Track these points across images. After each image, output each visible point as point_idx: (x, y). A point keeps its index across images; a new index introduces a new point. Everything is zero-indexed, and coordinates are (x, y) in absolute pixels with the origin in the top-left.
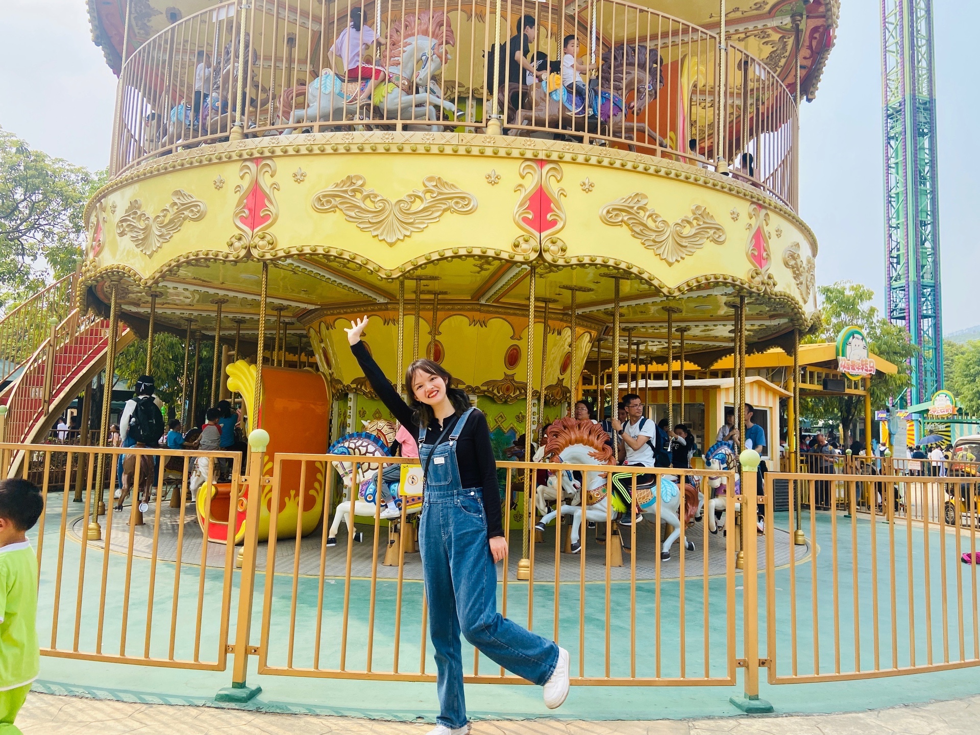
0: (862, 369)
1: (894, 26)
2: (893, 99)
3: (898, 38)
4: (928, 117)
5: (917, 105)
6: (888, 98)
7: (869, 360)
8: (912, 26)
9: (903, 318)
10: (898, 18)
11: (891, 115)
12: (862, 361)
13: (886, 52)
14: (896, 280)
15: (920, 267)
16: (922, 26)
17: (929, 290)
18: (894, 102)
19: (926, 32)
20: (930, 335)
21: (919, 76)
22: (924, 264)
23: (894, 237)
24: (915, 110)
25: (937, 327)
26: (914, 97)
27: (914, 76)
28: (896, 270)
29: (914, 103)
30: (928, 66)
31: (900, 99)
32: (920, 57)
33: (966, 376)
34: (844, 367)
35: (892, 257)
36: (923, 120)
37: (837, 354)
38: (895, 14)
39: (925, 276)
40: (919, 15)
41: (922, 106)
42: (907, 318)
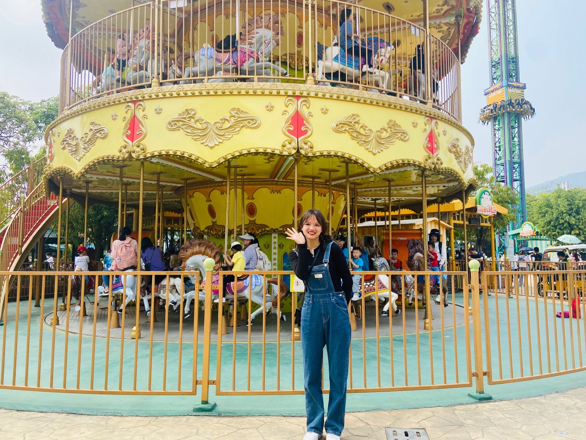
0: (490, 211)
1: (494, 14)
2: (495, 56)
3: (497, 21)
4: (515, 66)
5: (509, 59)
6: (492, 56)
7: (493, 206)
8: (505, 14)
9: (503, 181)
10: (497, 9)
11: (495, 65)
12: (490, 207)
13: (490, 29)
14: (499, 160)
15: (512, 152)
16: (510, 14)
17: (517, 165)
18: (496, 58)
19: (512, 18)
20: (519, 191)
21: (509, 43)
22: (514, 150)
23: (497, 136)
24: (508, 63)
25: (522, 186)
26: (507, 55)
27: (506, 43)
28: (498, 154)
29: (507, 58)
30: (514, 37)
31: (499, 56)
32: (509, 32)
33: (540, 213)
34: (480, 211)
35: (496, 147)
36: (512, 68)
37: (476, 204)
38: (495, 7)
39: (515, 157)
40: (508, 8)
41: (511, 60)
42: (505, 181)
